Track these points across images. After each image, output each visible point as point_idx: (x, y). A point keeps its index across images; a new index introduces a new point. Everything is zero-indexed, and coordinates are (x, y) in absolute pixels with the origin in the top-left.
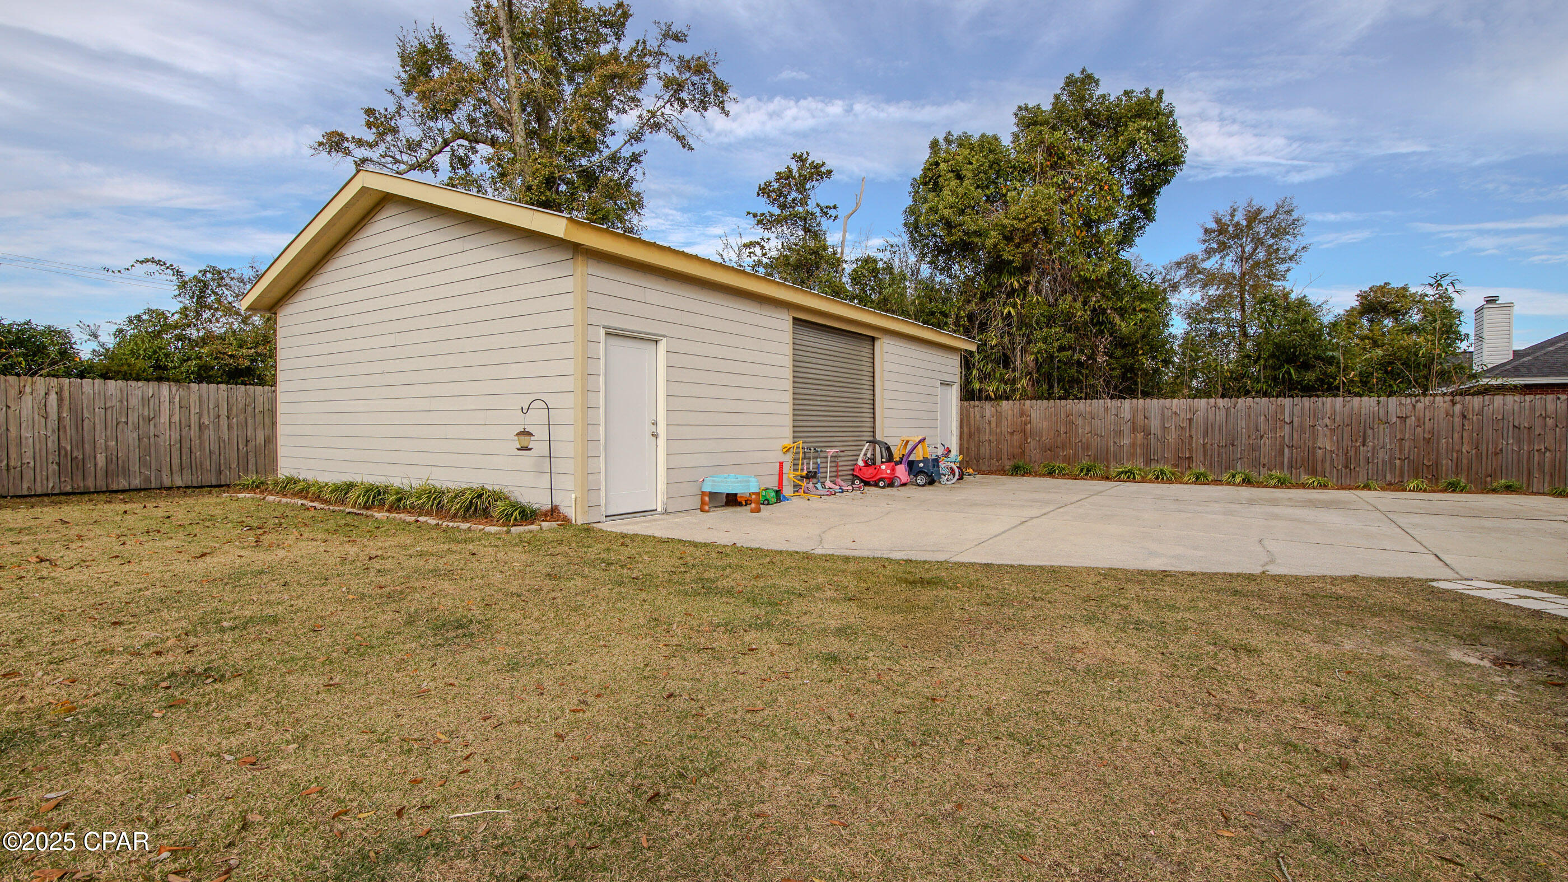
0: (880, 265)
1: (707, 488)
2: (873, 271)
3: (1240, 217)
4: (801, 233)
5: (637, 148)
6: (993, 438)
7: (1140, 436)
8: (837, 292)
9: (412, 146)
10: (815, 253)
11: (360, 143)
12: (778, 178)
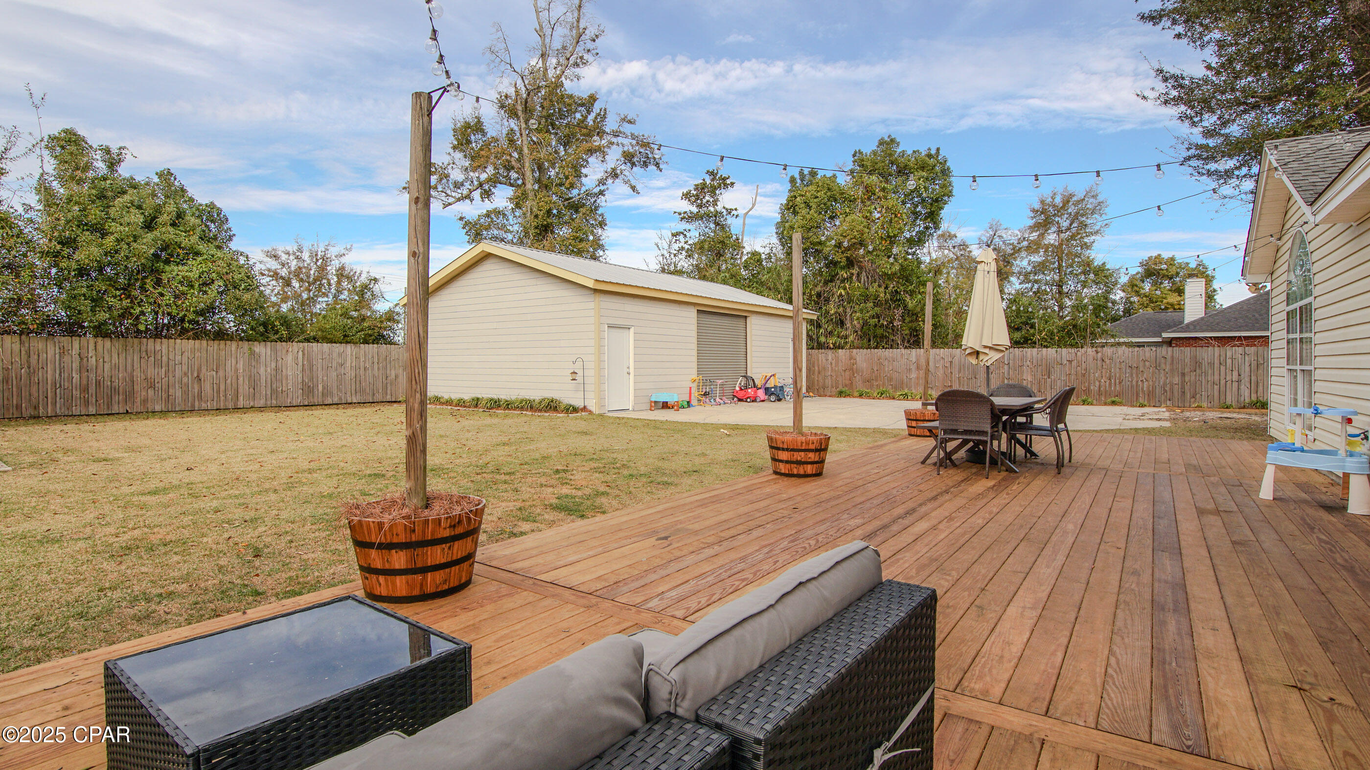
0: (763, 256)
1: (653, 400)
2: (758, 261)
3: (1058, 200)
4: (712, 226)
5: (602, 188)
6: (833, 374)
8: (734, 280)
9: (458, 185)
10: (722, 242)
12: (696, 187)
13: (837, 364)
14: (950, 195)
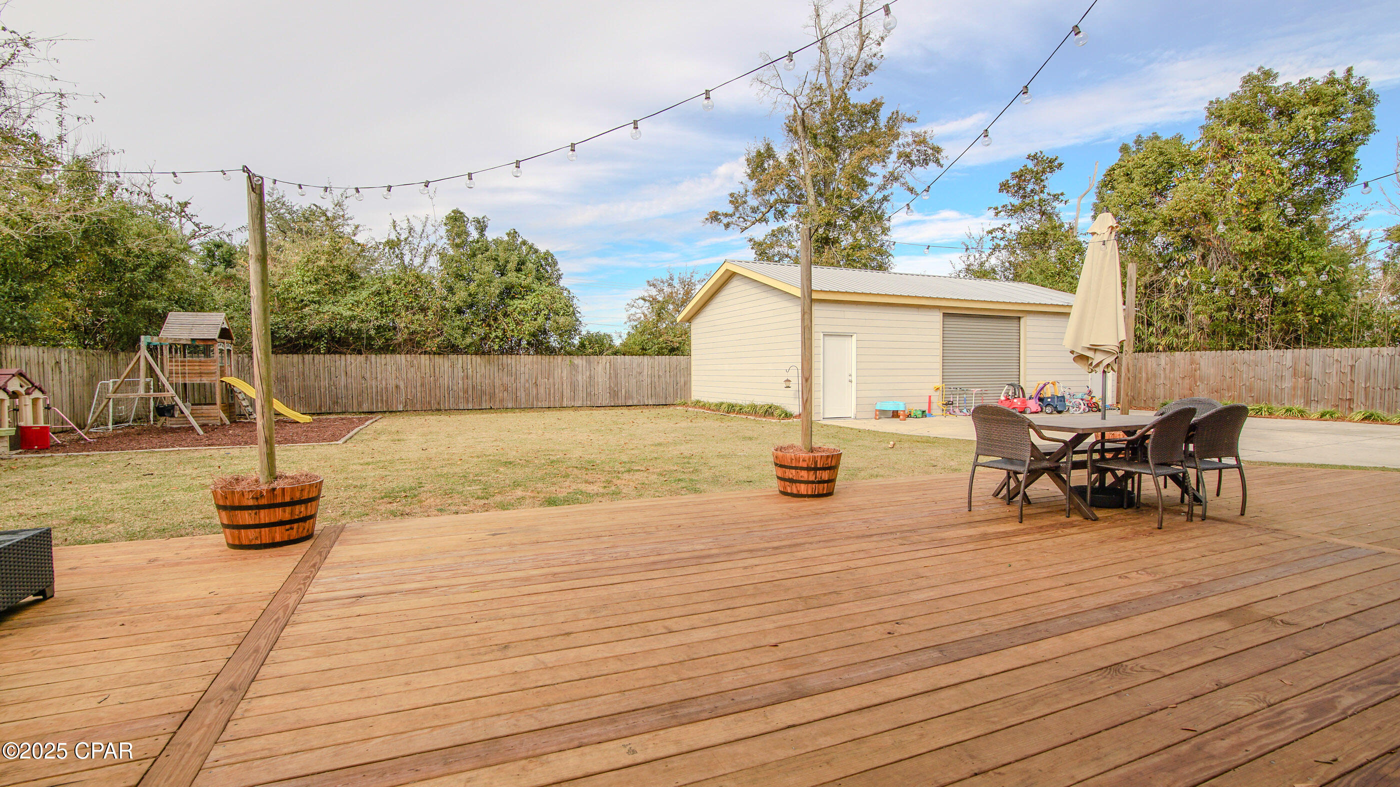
1: (878, 408)
4: (1038, 217)
5: (886, 193)
7: (1301, 380)
9: (754, 210)
11: (726, 215)
12: (1015, 175)
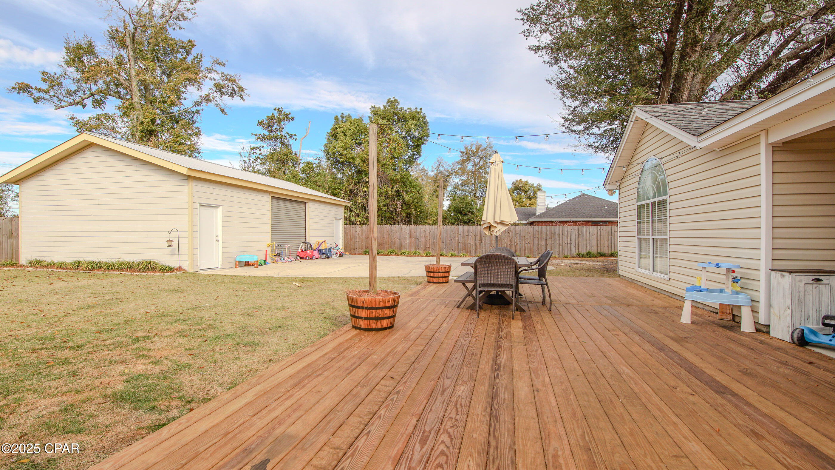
0: (315, 165)
1: (238, 260)
2: (311, 168)
3: (474, 148)
4: (279, 144)
6: (360, 240)
8: (295, 179)
9: (70, 93)
10: (286, 155)
11: (40, 90)
12: (268, 118)
13: (362, 234)
14: (428, 136)
